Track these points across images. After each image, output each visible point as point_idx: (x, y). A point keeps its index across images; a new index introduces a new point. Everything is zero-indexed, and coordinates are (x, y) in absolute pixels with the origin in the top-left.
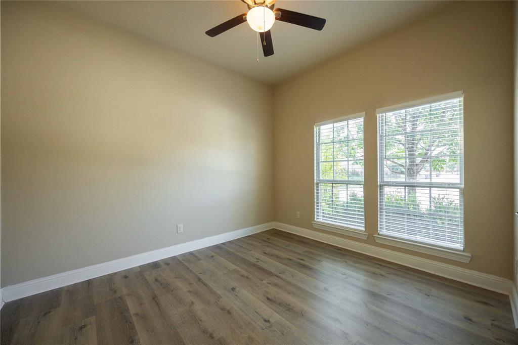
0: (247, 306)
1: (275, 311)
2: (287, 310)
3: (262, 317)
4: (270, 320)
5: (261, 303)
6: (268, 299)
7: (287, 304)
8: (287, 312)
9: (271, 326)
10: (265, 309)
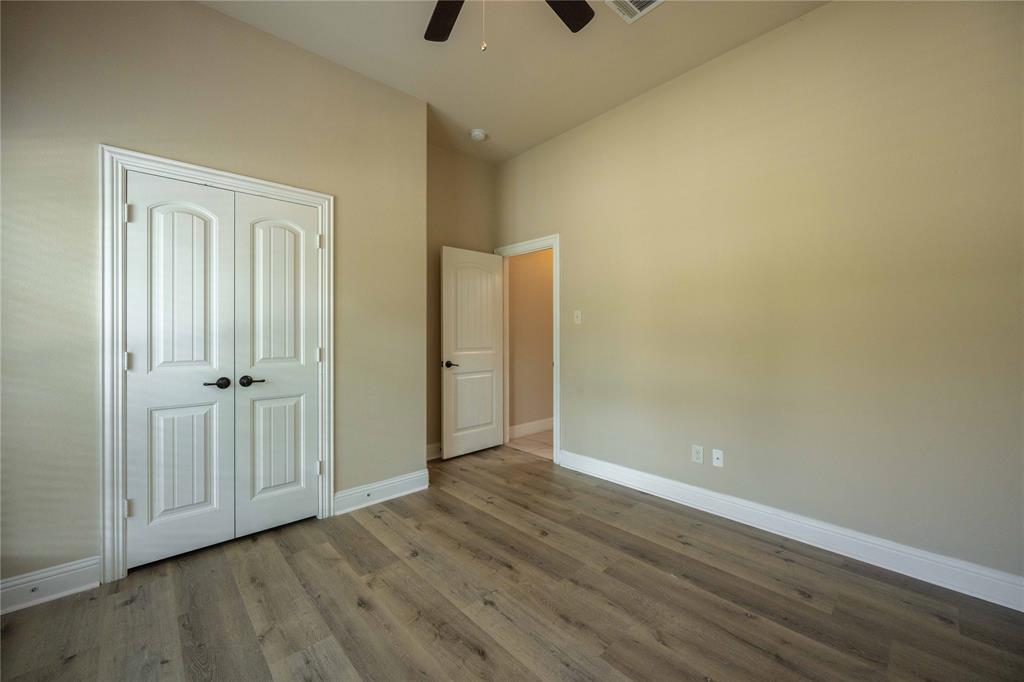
0: (531, 634)
1: (469, 620)
2: (444, 624)
3: (497, 609)
4: (482, 605)
5: (499, 641)
6: (482, 654)
7: (442, 637)
8: (447, 620)
9: (483, 595)
10: (492, 625)
